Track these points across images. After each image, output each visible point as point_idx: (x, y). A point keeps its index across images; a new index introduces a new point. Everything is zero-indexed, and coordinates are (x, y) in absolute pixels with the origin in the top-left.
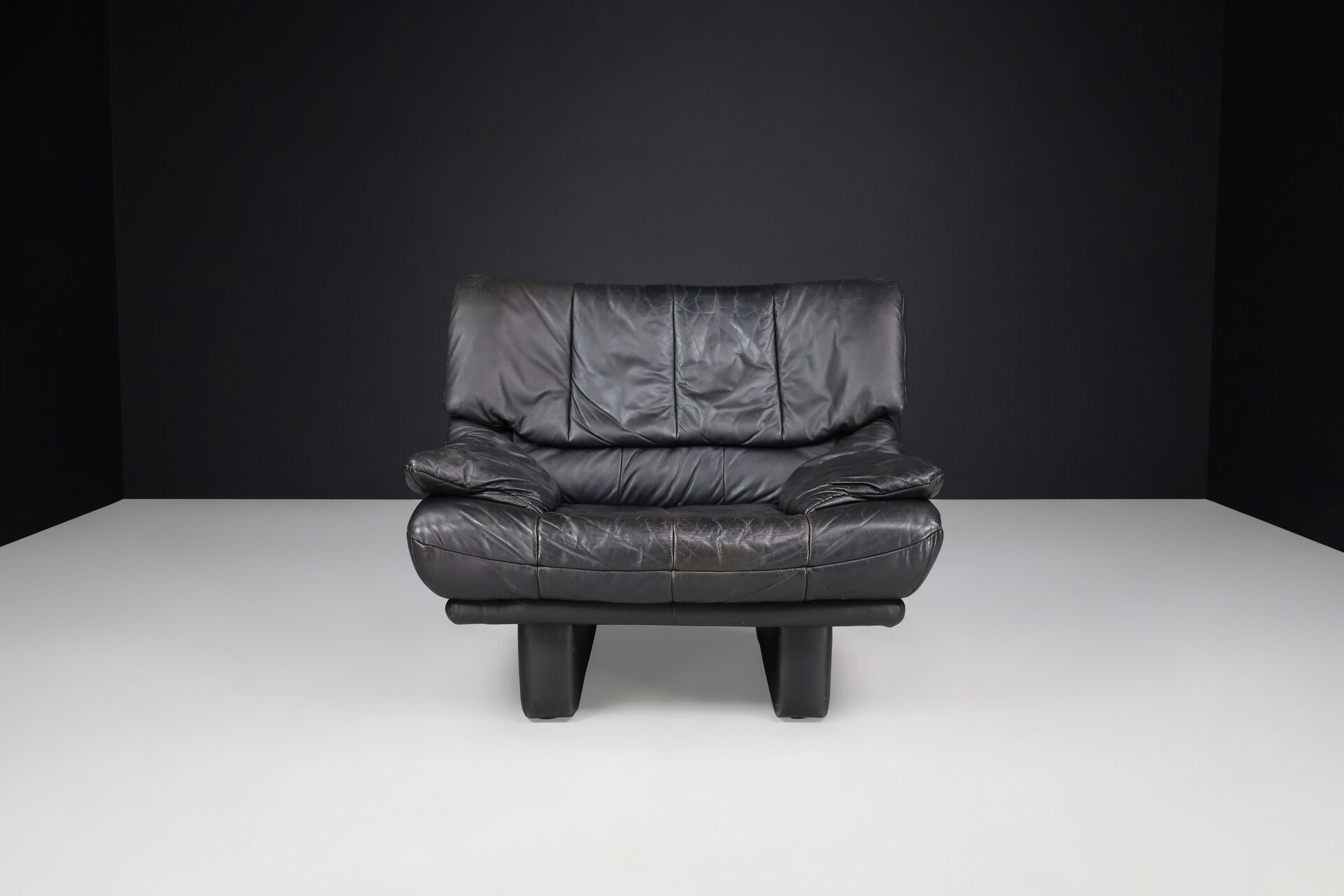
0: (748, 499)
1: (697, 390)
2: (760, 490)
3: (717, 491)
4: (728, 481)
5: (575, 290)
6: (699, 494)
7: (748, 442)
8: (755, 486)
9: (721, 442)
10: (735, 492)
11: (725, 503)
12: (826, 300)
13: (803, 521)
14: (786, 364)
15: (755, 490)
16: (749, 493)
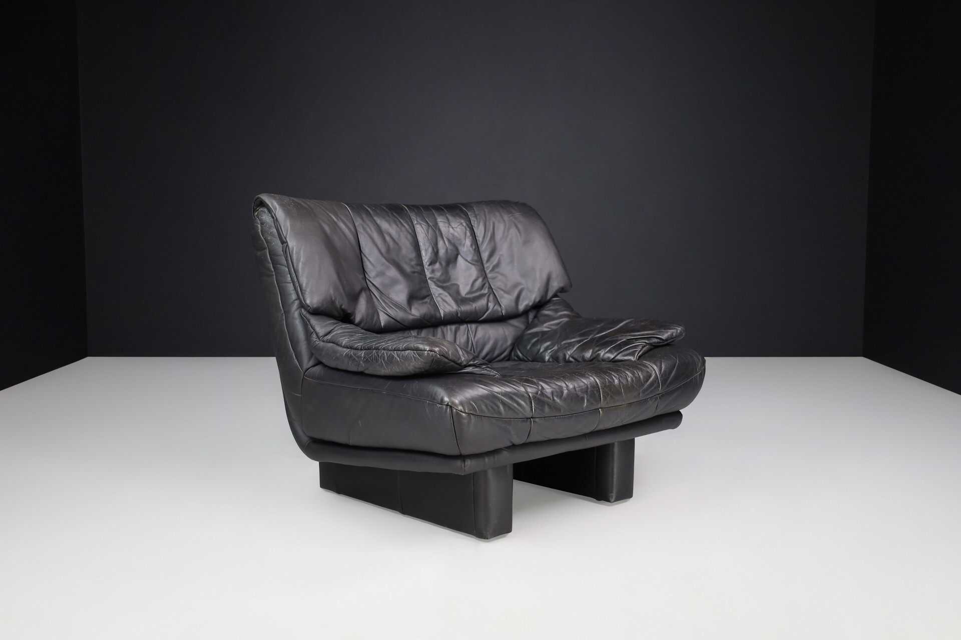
2: (496, 353)
4: (477, 348)
7: (482, 318)
8: (493, 349)
9: (466, 319)
12: (503, 214)
13: (647, 365)
14: (488, 261)
15: (494, 353)
16: (490, 354)
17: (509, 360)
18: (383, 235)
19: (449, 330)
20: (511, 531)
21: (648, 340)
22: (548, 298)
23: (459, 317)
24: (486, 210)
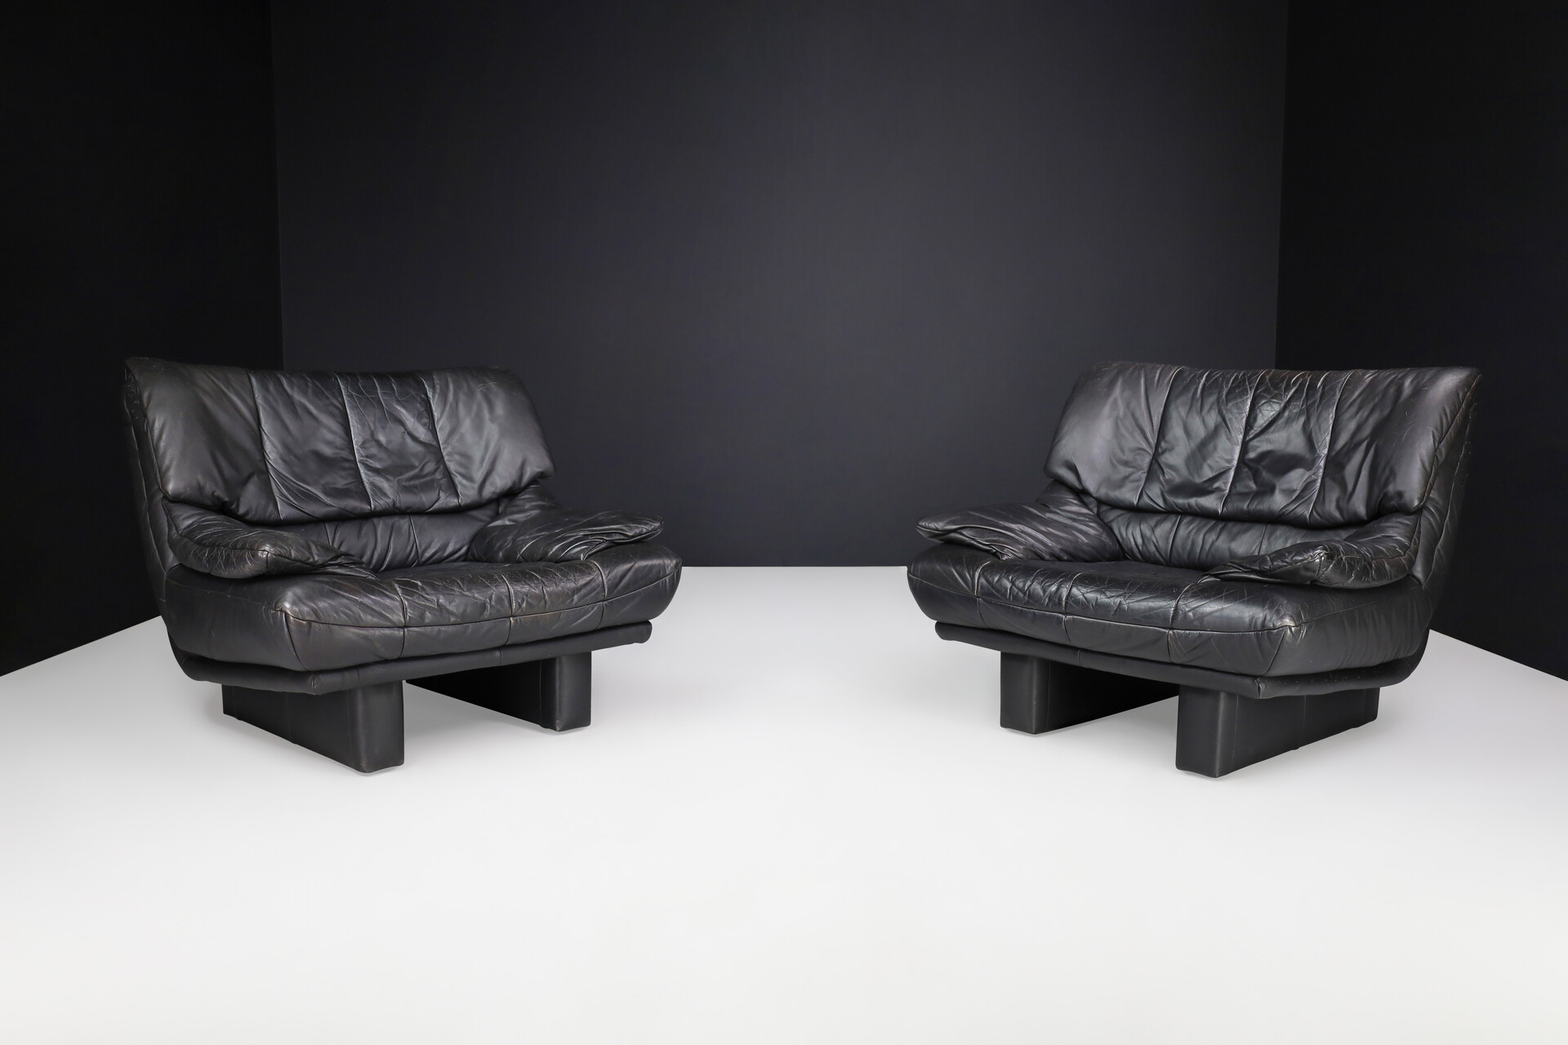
0: (438, 561)
1: (378, 465)
2: (450, 549)
3: (412, 555)
4: (421, 546)
5: (250, 375)
6: (399, 557)
7: (431, 509)
8: (444, 547)
9: (408, 511)
10: (427, 555)
11: (421, 565)
12: (471, 384)
13: (592, 565)
14: (446, 442)
15: (444, 551)
16: (439, 554)
17: (464, 560)
18: (295, 408)
19: (381, 525)
20: (402, 763)
21: (607, 537)
22: (523, 484)
23: (397, 508)
24: (450, 379)
